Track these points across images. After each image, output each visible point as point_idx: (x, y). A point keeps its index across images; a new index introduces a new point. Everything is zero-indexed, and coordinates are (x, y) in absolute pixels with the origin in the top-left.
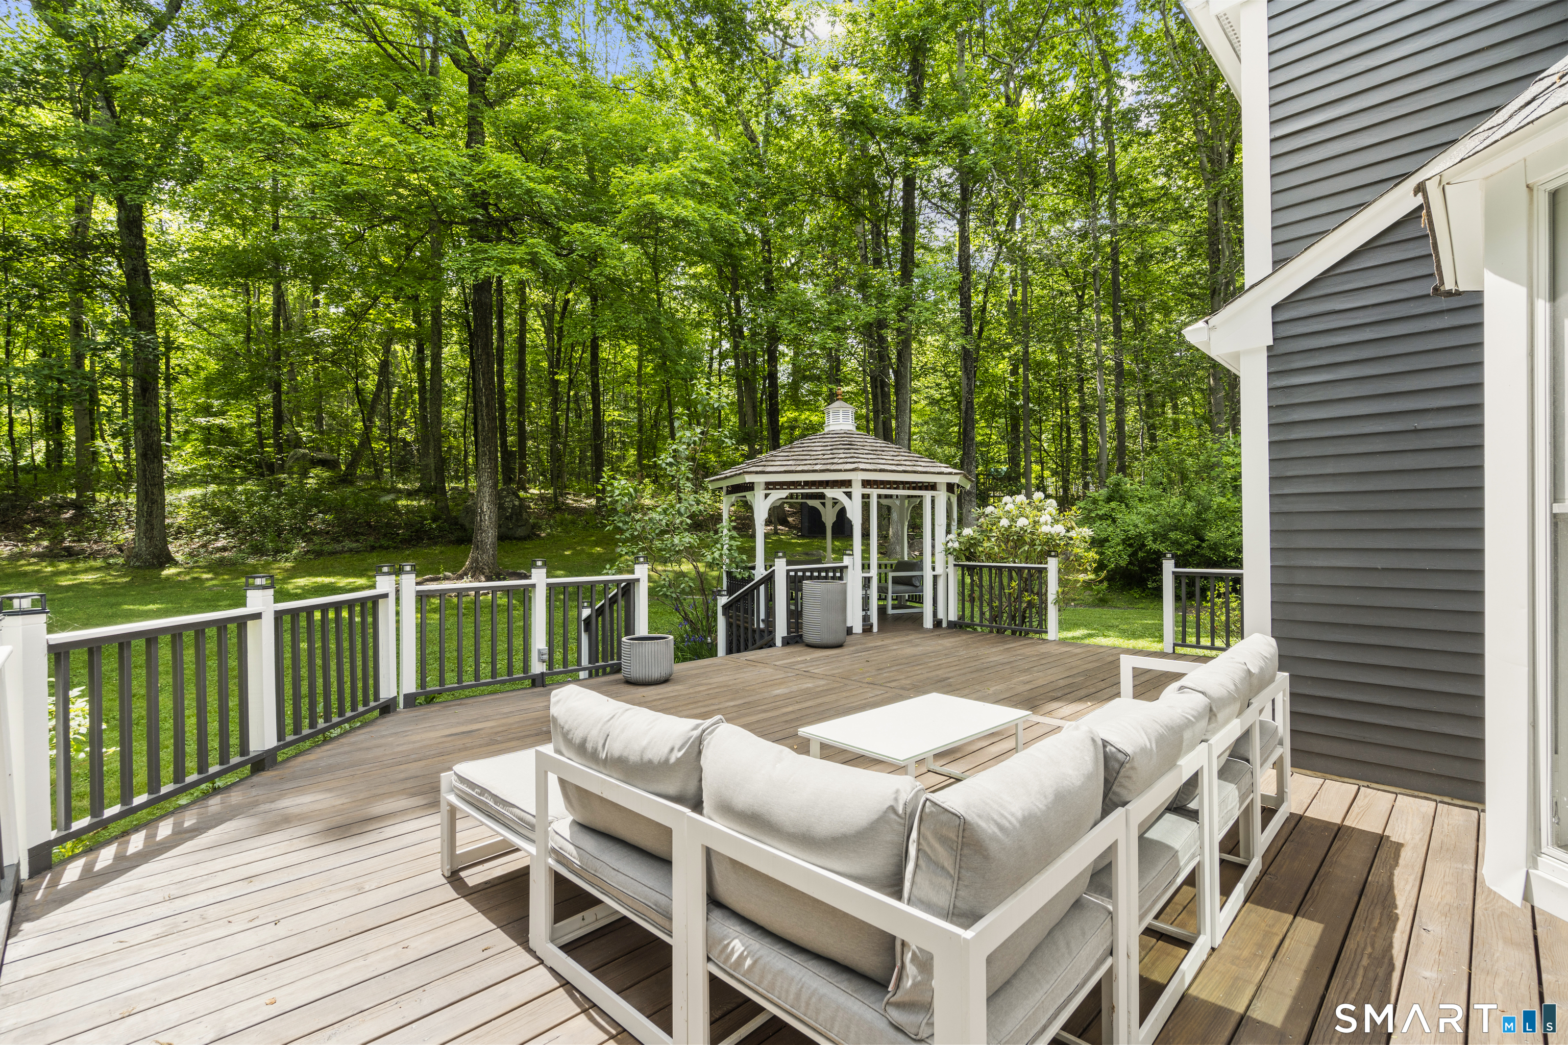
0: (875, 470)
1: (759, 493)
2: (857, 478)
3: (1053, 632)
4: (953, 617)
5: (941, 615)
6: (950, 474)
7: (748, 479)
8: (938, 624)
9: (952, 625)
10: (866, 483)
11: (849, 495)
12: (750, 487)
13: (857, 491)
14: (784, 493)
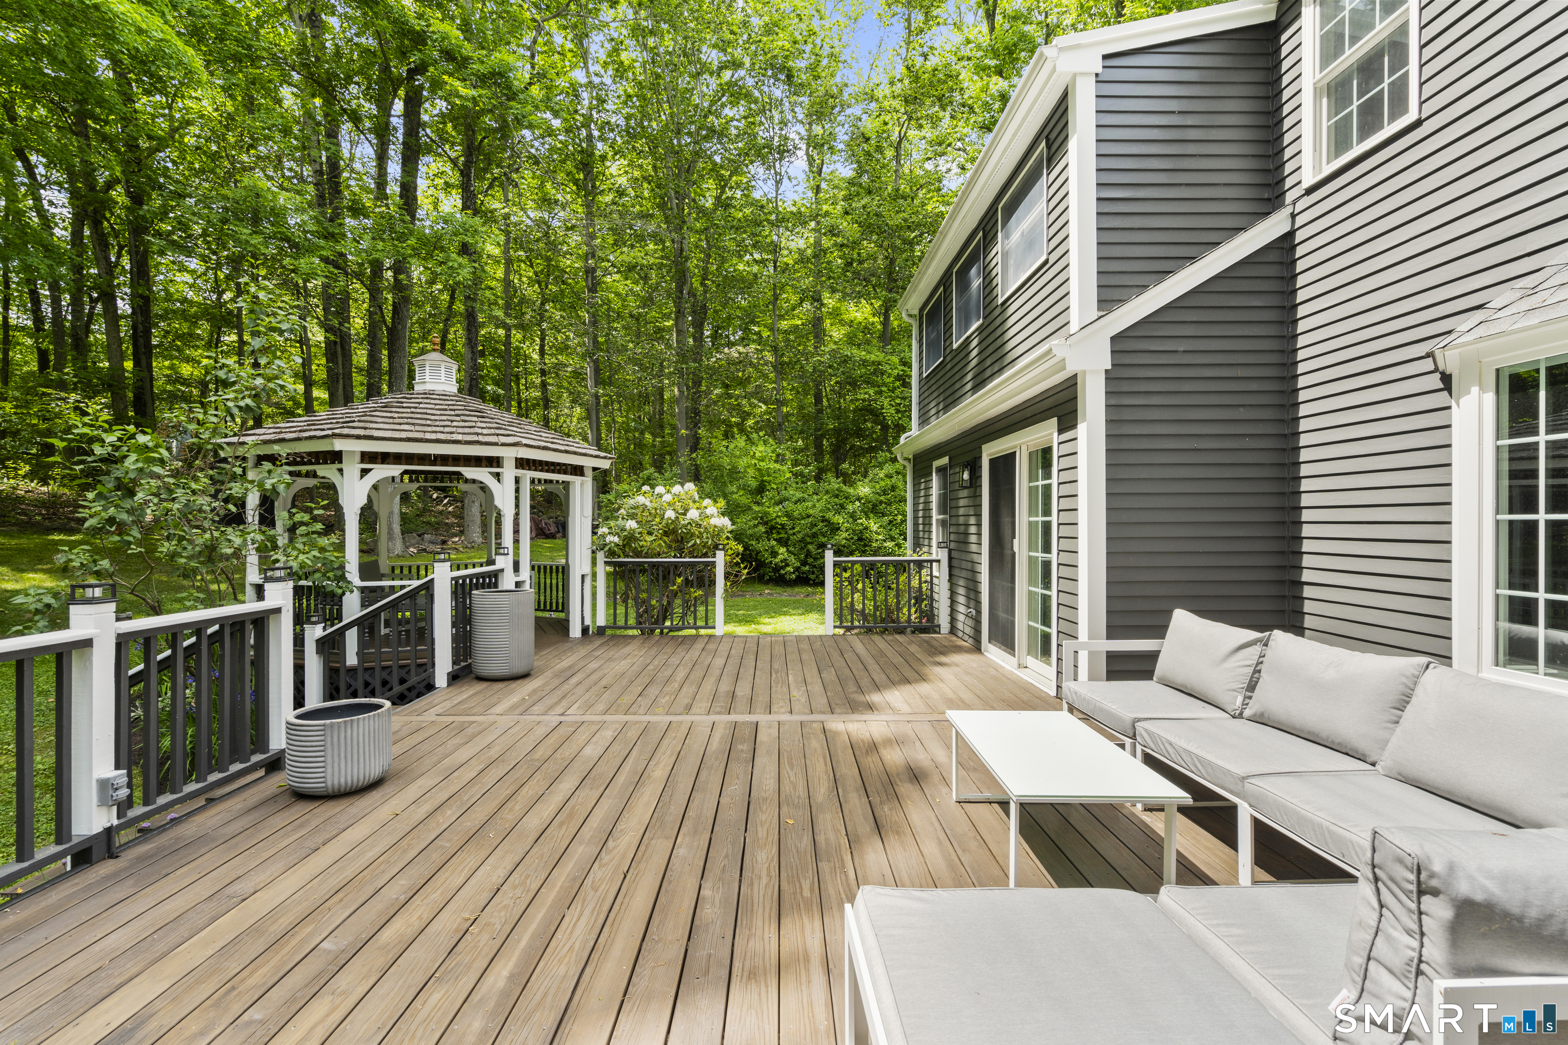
0: (538, 447)
1: (352, 468)
2: (509, 454)
3: (721, 628)
4: (601, 621)
5: (588, 622)
6: (597, 457)
7: (338, 445)
8: (585, 630)
9: (601, 631)
10: (522, 463)
11: (497, 476)
12: (336, 457)
13: (509, 472)
14: (395, 470)
